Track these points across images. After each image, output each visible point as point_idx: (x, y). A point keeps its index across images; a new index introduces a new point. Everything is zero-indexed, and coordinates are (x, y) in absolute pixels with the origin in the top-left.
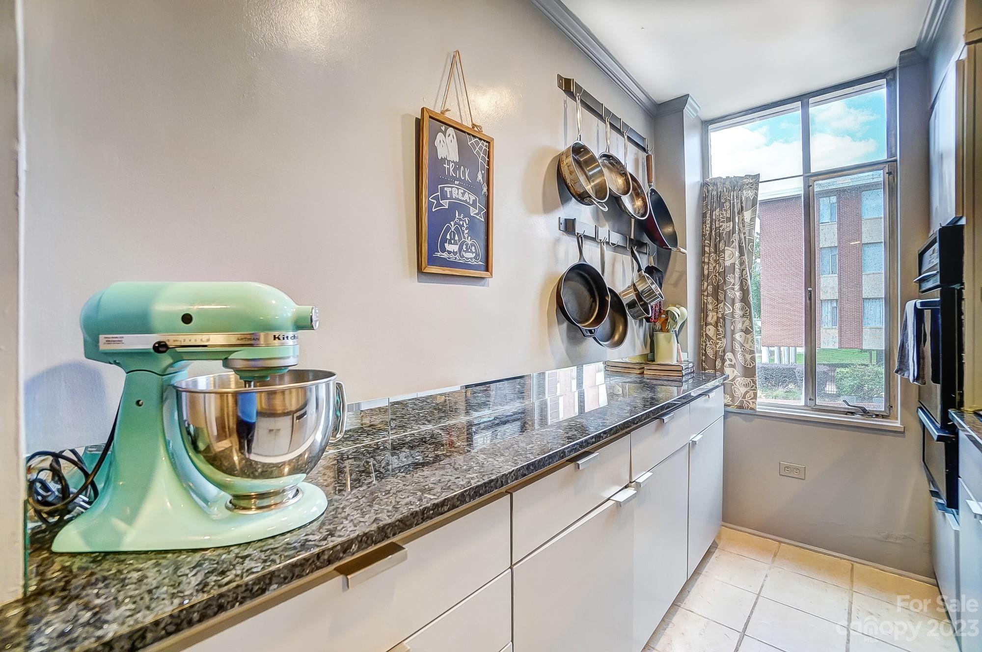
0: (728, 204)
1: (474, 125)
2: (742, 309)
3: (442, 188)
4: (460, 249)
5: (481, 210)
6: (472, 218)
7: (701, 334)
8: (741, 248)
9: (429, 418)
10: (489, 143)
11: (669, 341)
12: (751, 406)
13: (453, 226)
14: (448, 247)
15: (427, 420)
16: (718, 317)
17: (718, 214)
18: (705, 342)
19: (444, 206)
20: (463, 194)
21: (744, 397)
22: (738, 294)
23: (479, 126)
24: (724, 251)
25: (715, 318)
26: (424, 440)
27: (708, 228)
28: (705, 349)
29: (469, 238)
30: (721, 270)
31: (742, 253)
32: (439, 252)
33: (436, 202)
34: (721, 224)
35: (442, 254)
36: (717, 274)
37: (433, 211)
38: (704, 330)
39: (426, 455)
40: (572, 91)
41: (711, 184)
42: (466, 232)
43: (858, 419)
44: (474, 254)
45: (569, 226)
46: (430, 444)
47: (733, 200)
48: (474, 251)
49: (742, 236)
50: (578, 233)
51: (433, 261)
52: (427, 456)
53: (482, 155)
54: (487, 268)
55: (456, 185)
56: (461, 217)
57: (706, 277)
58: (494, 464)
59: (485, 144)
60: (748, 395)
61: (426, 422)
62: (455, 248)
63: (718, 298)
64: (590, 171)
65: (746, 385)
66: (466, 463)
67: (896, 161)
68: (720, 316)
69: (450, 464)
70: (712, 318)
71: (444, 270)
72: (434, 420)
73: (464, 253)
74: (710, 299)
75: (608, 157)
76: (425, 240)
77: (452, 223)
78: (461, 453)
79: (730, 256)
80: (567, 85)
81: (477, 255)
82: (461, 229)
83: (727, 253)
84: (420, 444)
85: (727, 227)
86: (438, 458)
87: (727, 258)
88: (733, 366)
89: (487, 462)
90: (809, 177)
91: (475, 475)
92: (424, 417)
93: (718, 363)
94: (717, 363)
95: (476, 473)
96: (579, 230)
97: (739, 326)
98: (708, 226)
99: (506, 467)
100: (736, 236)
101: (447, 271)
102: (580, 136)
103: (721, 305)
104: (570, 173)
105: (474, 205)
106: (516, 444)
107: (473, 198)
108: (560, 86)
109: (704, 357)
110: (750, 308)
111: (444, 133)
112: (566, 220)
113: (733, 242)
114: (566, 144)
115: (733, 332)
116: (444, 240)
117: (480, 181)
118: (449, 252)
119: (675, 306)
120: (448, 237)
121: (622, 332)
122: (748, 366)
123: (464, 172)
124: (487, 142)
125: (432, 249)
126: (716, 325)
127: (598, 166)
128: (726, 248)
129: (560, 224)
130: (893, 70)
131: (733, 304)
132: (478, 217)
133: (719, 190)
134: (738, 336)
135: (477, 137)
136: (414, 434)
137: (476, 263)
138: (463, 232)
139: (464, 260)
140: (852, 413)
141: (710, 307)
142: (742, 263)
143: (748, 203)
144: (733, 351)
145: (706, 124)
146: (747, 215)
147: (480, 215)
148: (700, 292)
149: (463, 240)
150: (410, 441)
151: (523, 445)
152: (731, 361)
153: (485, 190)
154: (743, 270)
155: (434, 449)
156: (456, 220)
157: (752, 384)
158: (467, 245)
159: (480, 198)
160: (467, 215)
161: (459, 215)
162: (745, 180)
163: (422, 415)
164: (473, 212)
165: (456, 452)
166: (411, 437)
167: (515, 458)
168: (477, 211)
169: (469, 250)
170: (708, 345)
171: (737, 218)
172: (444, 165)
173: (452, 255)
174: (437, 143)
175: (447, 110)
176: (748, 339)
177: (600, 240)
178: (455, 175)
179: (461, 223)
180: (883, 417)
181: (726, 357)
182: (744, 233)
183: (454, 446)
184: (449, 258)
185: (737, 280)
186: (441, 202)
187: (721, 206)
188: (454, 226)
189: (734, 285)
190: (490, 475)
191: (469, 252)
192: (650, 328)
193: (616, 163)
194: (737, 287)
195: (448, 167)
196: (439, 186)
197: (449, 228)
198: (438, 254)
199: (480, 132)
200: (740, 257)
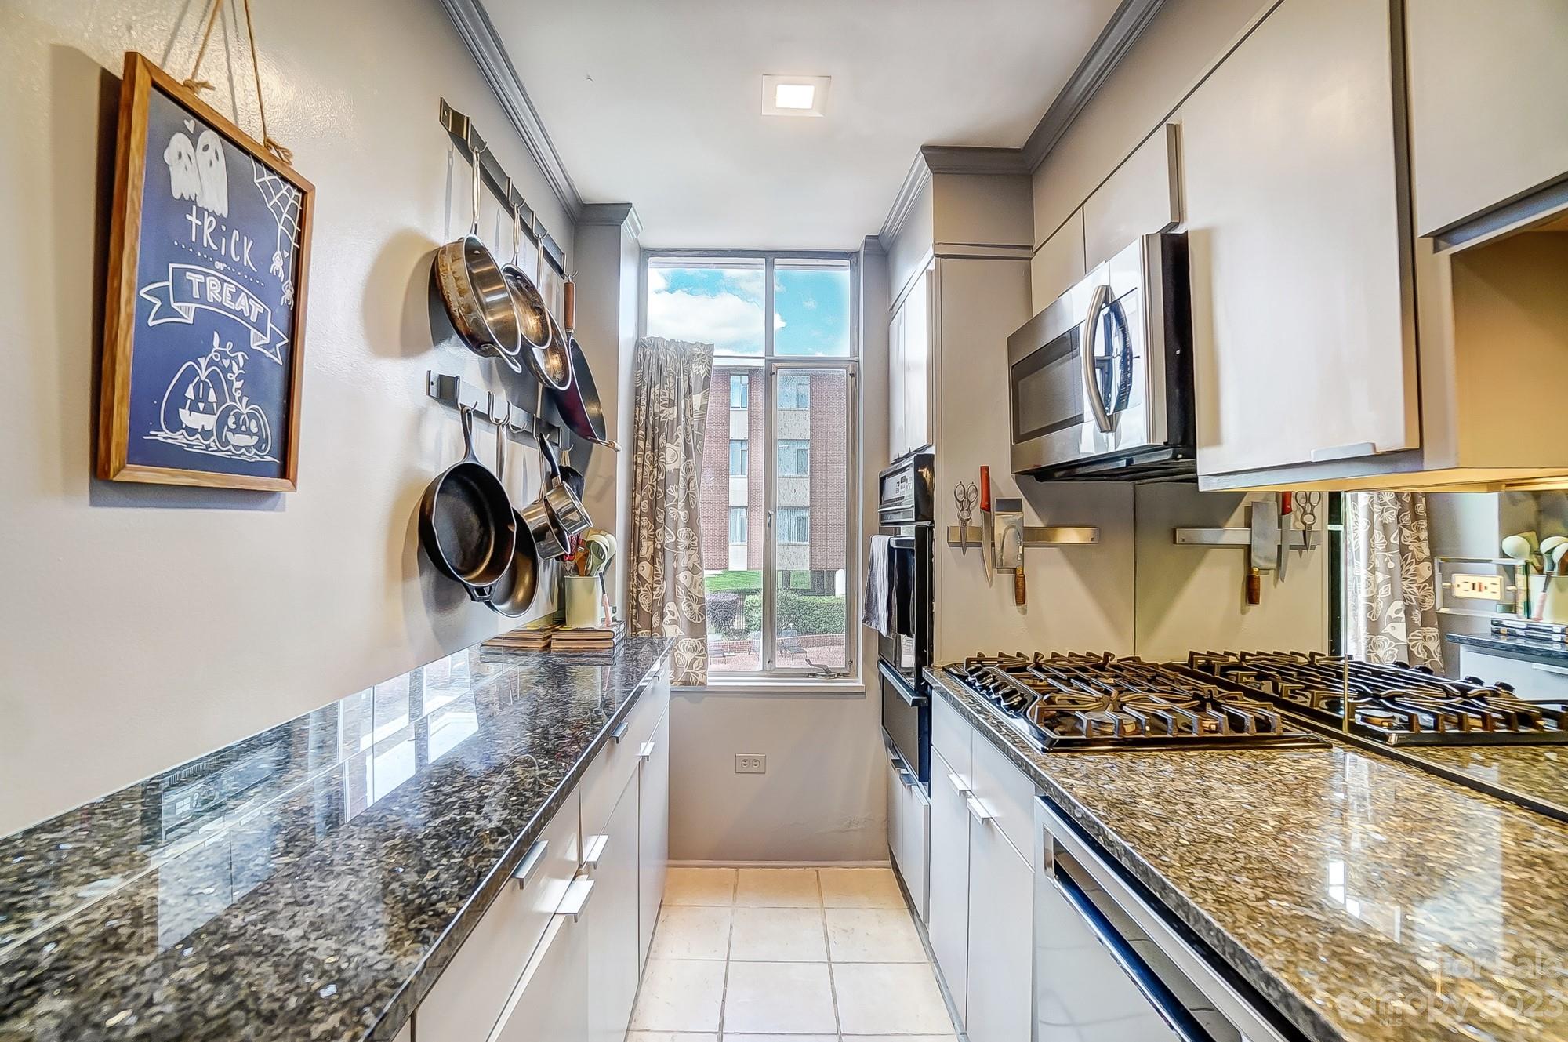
0: (671, 379)
1: (269, 144)
2: (688, 537)
3: (179, 275)
4: (221, 423)
5: (275, 339)
6: (254, 356)
7: (632, 577)
8: (687, 448)
9: (101, 854)
10: (304, 193)
11: (591, 590)
12: (700, 679)
13: (204, 367)
14: (187, 417)
15: (94, 862)
16: (655, 549)
17: (657, 392)
18: (637, 587)
19: (184, 318)
20: (235, 296)
21: (691, 667)
22: (682, 514)
23: (284, 150)
24: (665, 449)
25: (651, 550)
26: (112, 941)
27: (643, 412)
28: (637, 598)
29: (245, 399)
30: (660, 478)
31: (688, 456)
32: (162, 431)
33: (159, 304)
34: (662, 408)
35: (170, 434)
36: (655, 484)
37: (151, 323)
38: (635, 568)
39: (144, 999)
40: (465, 138)
41: (650, 345)
42: (238, 385)
43: (819, 683)
44: (256, 439)
45: (446, 390)
46: (140, 951)
47: (679, 375)
48: (254, 430)
49: (689, 428)
50: (463, 406)
51: (145, 453)
52: (150, 1003)
53: (285, 215)
54: (284, 470)
55: (218, 271)
56: (227, 350)
57: (639, 487)
58: (370, 962)
59: (295, 192)
60: (696, 664)
61: (96, 870)
62: (209, 422)
63: (655, 520)
64: (488, 294)
65: (693, 650)
66: (288, 986)
67: (858, 361)
68: (659, 547)
69: (241, 1005)
70: (646, 551)
71: (174, 476)
72: (118, 855)
73: (230, 435)
74: (645, 521)
75: (514, 274)
76: (122, 397)
77: (202, 360)
78: (259, 954)
79: (673, 458)
80: (456, 124)
81: (262, 441)
82: (226, 378)
83: (670, 453)
84: (102, 962)
85: (670, 414)
86: (193, 996)
87: (669, 460)
88: (675, 622)
89: (349, 961)
90: (771, 361)
91: (334, 1020)
92: (80, 853)
93: (656, 619)
94: (654, 619)
95: (335, 1010)
96: (465, 398)
97: (683, 561)
98: (644, 408)
99: (405, 961)
100: (681, 428)
101: (183, 478)
102: (476, 226)
103: (660, 530)
104: (460, 293)
105: (260, 326)
106: (393, 879)
107: (258, 308)
108: (443, 121)
109: (634, 611)
110: (698, 535)
111: (194, 138)
112: (441, 378)
113: (677, 437)
114: (447, 234)
115: (676, 571)
116: (178, 401)
117: (277, 272)
118: (191, 432)
119: (599, 533)
120: (190, 393)
121: (530, 583)
122: (696, 621)
123: (239, 245)
124: (299, 190)
125: (142, 421)
126: (653, 562)
127: (503, 290)
128: (668, 445)
129: (430, 383)
130: (857, 253)
131: (676, 531)
132: (268, 354)
133: (661, 356)
134: (681, 577)
135: (278, 174)
136: (62, 929)
137: (258, 459)
138: (230, 384)
139: (229, 451)
140: (814, 675)
141: (644, 532)
142: (688, 470)
143: (699, 381)
144: (675, 600)
145: (645, 254)
146: (697, 399)
147: (273, 350)
148: (632, 510)
149: (229, 403)
150: (58, 960)
151: (411, 878)
152: (673, 614)
153: (288, 294)
154: (690, 480)
155: (165, 966)
156: (213, 354)
157: (701, 647)
158: (238, 415)
159: (277, 311)
160: (242, 343)
161: (222, 344)
162: (696, 349)
163: (69, 846)
164: (257, 341)
165: (240, 954)
166: (58, 942)
167: (412, 925)
168: (267, 341)
169: (244, 429)
170: (642, 592)
171: (683, 402)
172: (188, 217)
173: (198, 439)
174: (169, 156)
175: (205, 85)
176: (696, 582)
177: (497, 420)
178: (216, 248)
179: (226, 363)
180: (845, 675)
181: (666, 609)
182: (693, 426)
183: (225, 936)
184: (191, 446)
185: (681, 493)
186: (174, 305)
187: (663, 381)
188: (206, 370)
189: (677, 501)
190: (378, 1004)
191: (244, 433)
192: (558, 568)
193: (527, 287)
194: (681, 504)
195: (200, 223)
196: (171, 266)
197: (191, 374)
198: (162, 435)
199: (285, 163)
200: (686, 460)
